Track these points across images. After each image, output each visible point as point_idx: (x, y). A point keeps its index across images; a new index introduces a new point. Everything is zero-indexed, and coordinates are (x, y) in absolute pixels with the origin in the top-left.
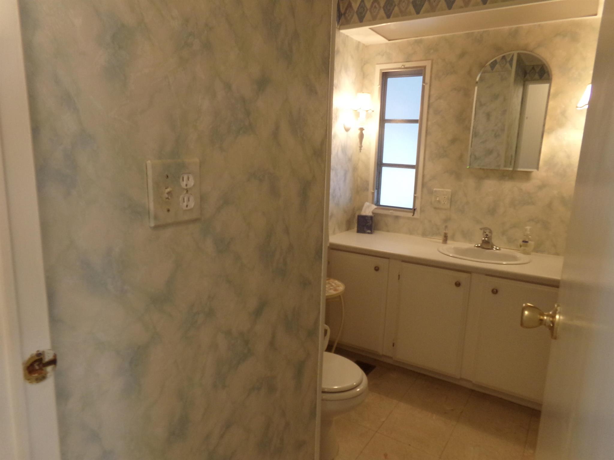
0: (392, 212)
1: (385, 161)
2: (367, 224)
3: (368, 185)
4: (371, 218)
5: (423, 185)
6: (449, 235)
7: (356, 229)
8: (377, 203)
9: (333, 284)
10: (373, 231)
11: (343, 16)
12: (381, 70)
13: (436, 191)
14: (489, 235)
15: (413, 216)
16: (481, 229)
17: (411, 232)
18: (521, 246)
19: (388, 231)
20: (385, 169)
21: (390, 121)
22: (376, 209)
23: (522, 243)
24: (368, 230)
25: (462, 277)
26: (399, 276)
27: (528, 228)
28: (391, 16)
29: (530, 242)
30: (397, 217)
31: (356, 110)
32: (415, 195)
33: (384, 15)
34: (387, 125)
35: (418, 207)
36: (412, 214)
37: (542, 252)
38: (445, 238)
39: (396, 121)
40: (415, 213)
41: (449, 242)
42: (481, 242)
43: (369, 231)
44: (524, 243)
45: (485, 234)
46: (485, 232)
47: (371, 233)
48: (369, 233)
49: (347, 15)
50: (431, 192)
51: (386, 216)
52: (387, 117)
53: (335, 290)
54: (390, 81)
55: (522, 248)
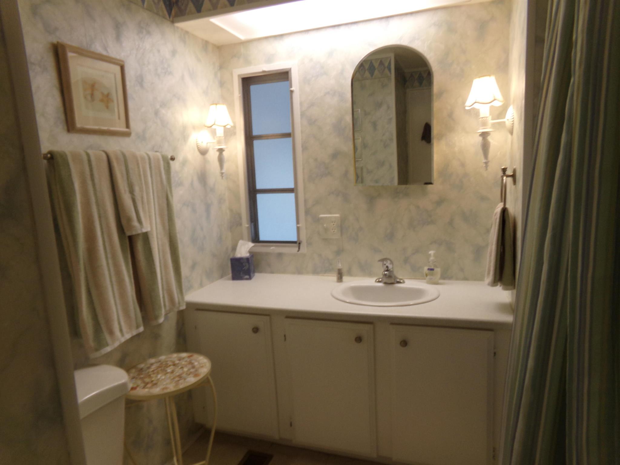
0: (273, 249)
1: (259, 186)
2: (244, 269)
3: (241, 218)
4: (248, 259)
5: (307, 212)
6: (345, 270)
7: (230, 275)
8: (255, 238)
9: (196, 364)
10: (252, 274)
11: (175, 5)
12: (239, 76)
13: (322, 218)
14: (390, 267)
15: (298, 251)
16: (379, 261)
17: (299, 271)
18: (427, 275)
19: (272, 272)
20: (259, 197)
21: (259, 137)
22: (253, 246)
23: (427, 272)
24: (246, 275)
25: (363, 329)
26: (285, 336)
27: (432, 252)
28: (235, 4)
29: (436, 269)
30: (280, 255)
31: (210, 125)
32: (298, 225)
33: (227, 3)
34: (256, 143)
35: (303, 238)
36: (297, 249)
37: (450, 278)
38: (339, 275)
39: (269, 136)
40: (301, 245)
41: (345, 278)
42: (382, 276)
43: (247, 277)
44: (430, 271)
45: (385, 266)
46: (385, 265)
47: (250, 278)
48: (247, 279)
49: (180, 4)
50: (317, 220)
51: (267, 254)
52: (255, 133)
53: (196, 375)
54: (254, 89)
55: (428, 277)
